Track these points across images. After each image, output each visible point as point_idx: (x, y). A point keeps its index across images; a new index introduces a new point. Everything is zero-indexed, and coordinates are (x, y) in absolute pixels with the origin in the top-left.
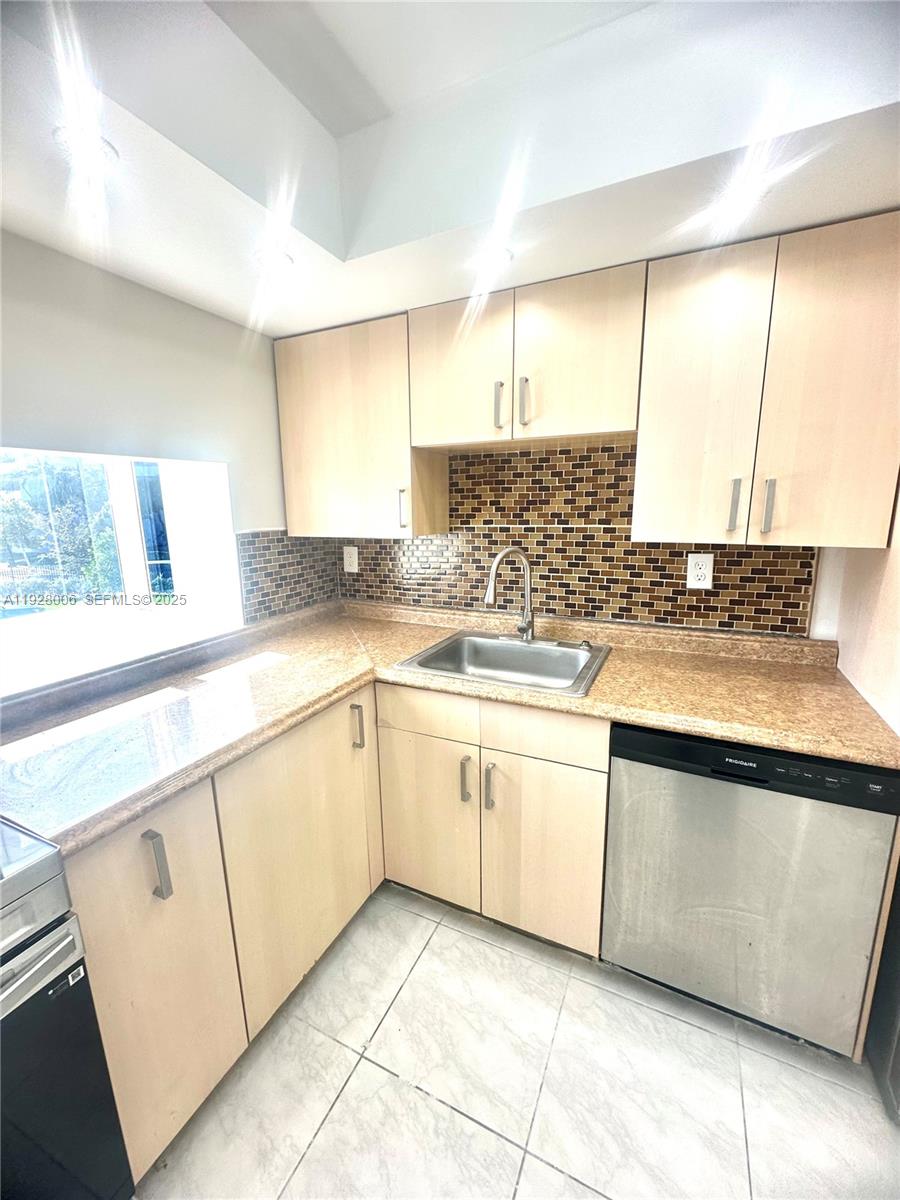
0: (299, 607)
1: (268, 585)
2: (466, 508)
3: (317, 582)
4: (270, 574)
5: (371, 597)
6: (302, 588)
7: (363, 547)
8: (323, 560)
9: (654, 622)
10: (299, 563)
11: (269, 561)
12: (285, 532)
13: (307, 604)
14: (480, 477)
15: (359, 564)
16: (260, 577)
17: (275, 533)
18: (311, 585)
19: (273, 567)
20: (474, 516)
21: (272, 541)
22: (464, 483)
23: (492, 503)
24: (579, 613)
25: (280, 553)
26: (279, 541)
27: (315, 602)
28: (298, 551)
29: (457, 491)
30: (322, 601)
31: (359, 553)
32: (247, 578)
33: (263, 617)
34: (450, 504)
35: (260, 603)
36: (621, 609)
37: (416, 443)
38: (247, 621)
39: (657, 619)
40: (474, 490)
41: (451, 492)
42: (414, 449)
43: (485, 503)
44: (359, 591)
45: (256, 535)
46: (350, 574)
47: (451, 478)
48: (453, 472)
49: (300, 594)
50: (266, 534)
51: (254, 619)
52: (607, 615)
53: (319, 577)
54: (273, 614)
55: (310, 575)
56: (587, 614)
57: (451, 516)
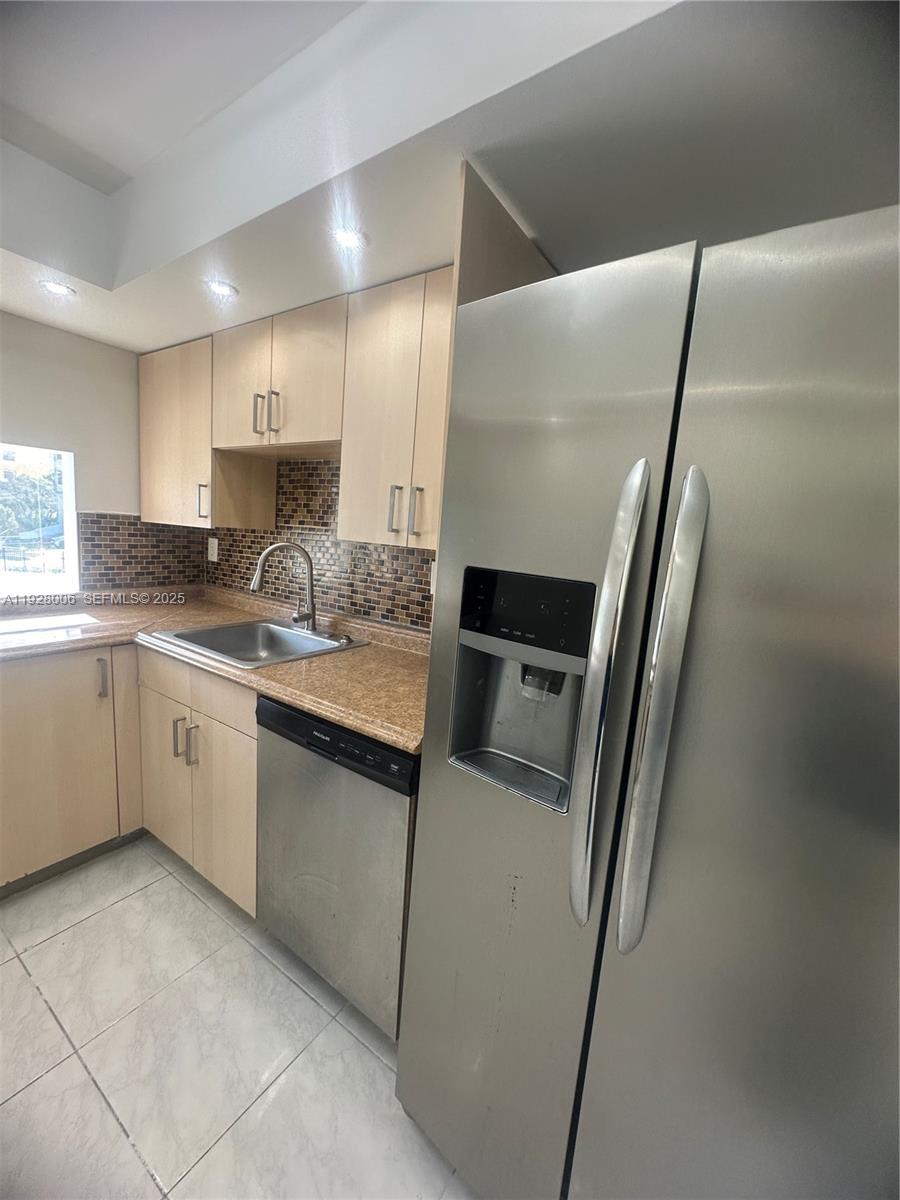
0: (150, 585)
1: (113, 562)
2: (287, 510)
3: (175, 565)
4: (118, 552)
5: (225, 585)
6: (158, 569)
7: (223, 540)
8: (184, 547)
9: (409, 625)
10: (153, 546)
11: (118, 540)
12: (139, 518)
13: (160, 584)
14: (299, 481)
15: (219, 554)
16: (105, 554)
17: (129, 517)
18: (169, 567)
19: (122, 545)
20: (292, 517)
21: (123, 523)
22: (288, 487)
23: (306, 506)
24: (357, 612)
25: (130, 535)
26: (130, 524)
27: (173, 583)
28: (153, 536)
29: (285, 493)
30: (181, 583)
31: (219, 545)
32: (86, 551)
33: (104, 588)
34: (277, 505)
35: (101, 575)
36: (388, 611)
37: (222, 445)
38: (83, 588)
39: (412, 622)
40: (293, 493)
41: (278, 493)
42: (216, 451)
43: (299, 505)
44: (217, 578)
45: (104, 516)
46: (213, 563)
47: (278, 482)
48: (280, 476)
49: (153, 573)
50: (116, 517)
51: (93, 588)
52: (377, 615)
53: (179, 562)
54: (115, 586)
55: (169, 559)
56: (365, 613)
57: (277, 515)
